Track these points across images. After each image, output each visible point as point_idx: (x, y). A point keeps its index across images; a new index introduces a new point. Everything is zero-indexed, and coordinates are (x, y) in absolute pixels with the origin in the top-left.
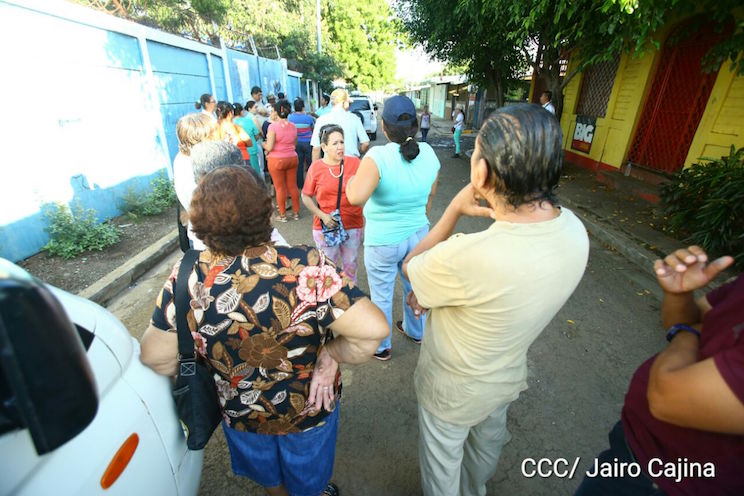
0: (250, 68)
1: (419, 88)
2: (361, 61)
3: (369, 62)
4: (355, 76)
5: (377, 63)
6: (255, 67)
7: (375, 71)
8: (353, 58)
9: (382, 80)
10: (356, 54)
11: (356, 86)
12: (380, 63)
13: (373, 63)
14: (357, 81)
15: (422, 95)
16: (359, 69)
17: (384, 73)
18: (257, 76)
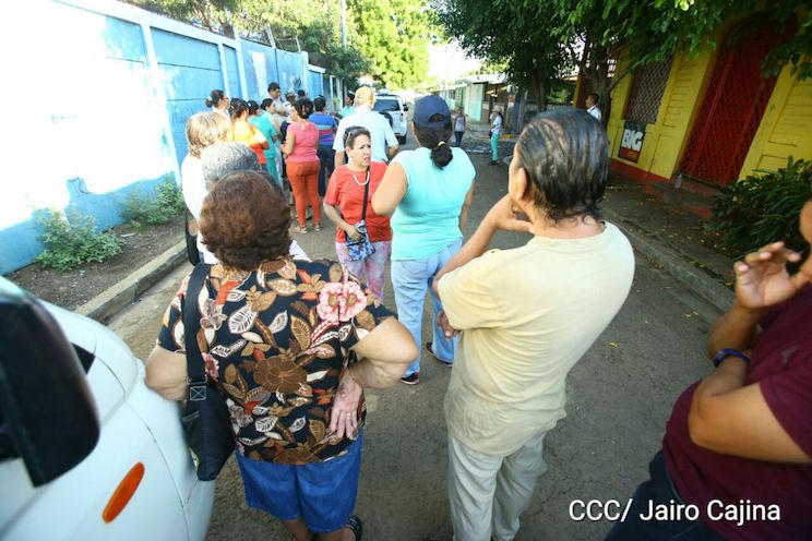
0: (268, 62)
1: (453, 88)
2: (390, 56)
3: (399, 57)
4: (384, 73)
5: (407, 58)
6: (273, 60)
7: (405, 68)
8: (381, 52)
9: (414, 77)
10: (385, 48)
11: (384, 84)
12: (411, 59)
13: (404, 59)
14: (385, 78)
15: (457, 95)
16: (388, 65)
17: (415, 70)
18: (275, 71)
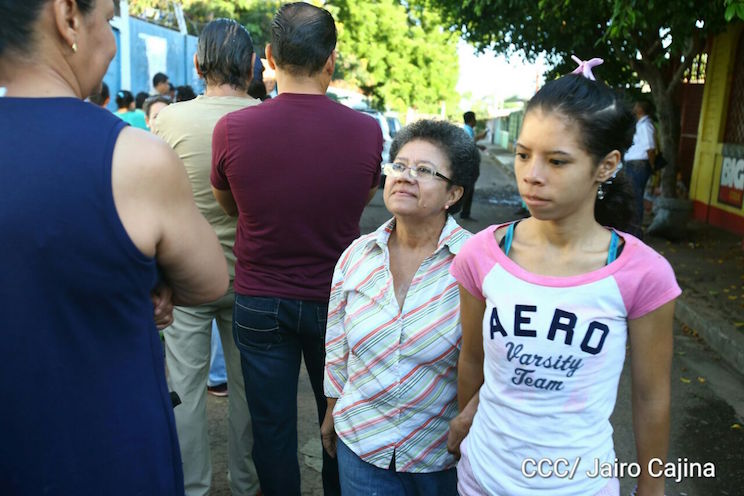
0: (170, 52)
1: (506, 113)
2: (393, 57)
3: (407, 59)
4: (380, 84)
5: (421, 62)
6: (179, 48)
7: (418, 75)
8: (378, 52)
9: (431, 92)
10: (383, 46)
11: (382, 101)
12: (427, 61)
13: (414, 62)
14: (382, 91)
15: (511, 123)
16: (388, 73)
17: (433, 80)
18: (182, 64)
